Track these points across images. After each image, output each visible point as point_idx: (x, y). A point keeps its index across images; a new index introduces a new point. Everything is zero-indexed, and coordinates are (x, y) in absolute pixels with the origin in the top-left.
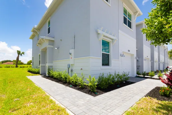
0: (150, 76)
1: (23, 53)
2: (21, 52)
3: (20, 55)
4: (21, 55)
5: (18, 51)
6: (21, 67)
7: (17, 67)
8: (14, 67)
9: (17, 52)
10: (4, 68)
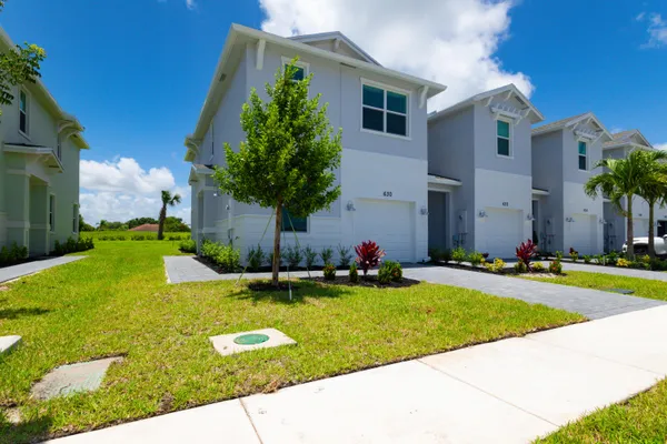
0: (455, 260)
1: (176, 198)
2: (172, 196)
3: (168, 206)
4: (172, 203)
5: (164, 193)
6: (171, 239)
7: (161, 237)
8: (152, 239)
9: (161, 195)
10: (129, 241)
